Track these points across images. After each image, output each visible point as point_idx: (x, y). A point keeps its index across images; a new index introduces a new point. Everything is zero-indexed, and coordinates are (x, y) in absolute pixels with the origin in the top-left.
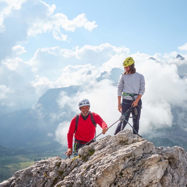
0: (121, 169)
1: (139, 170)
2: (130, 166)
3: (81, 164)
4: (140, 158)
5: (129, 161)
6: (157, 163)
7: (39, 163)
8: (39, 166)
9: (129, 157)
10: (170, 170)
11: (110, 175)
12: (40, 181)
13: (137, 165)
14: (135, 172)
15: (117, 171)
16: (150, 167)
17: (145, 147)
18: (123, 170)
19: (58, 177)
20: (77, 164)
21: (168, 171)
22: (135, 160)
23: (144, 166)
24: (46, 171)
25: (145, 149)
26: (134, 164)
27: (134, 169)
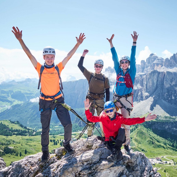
0: (79, 171)
1: (93, 173)
2: (87, 168)
3: (56, 162)
4: (96, 162)
5: (87, 164)
6: (109, 168)
7: (28, 158)
8: (27, 160)
9: (87, 161)
10: (126, 173)
11: (70, 175)
12: (26, 172)
13: (92, 168)
14: (90, 173)
15: (76, 171)
16: (102, 171)
17: (103, 154)
18: (81, 171)
19: (39, 169)
20: (53, 161)
21: (124, 174)
22: (92, 164)
23: (98, 170)
24: (32, 164)
25: (102, 155)
26: (90, 167)
27: (89, 172)
